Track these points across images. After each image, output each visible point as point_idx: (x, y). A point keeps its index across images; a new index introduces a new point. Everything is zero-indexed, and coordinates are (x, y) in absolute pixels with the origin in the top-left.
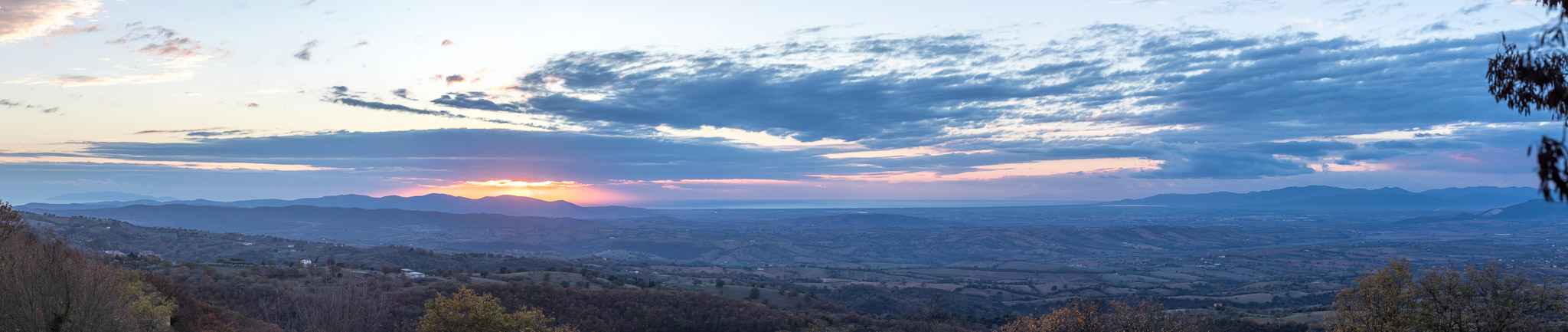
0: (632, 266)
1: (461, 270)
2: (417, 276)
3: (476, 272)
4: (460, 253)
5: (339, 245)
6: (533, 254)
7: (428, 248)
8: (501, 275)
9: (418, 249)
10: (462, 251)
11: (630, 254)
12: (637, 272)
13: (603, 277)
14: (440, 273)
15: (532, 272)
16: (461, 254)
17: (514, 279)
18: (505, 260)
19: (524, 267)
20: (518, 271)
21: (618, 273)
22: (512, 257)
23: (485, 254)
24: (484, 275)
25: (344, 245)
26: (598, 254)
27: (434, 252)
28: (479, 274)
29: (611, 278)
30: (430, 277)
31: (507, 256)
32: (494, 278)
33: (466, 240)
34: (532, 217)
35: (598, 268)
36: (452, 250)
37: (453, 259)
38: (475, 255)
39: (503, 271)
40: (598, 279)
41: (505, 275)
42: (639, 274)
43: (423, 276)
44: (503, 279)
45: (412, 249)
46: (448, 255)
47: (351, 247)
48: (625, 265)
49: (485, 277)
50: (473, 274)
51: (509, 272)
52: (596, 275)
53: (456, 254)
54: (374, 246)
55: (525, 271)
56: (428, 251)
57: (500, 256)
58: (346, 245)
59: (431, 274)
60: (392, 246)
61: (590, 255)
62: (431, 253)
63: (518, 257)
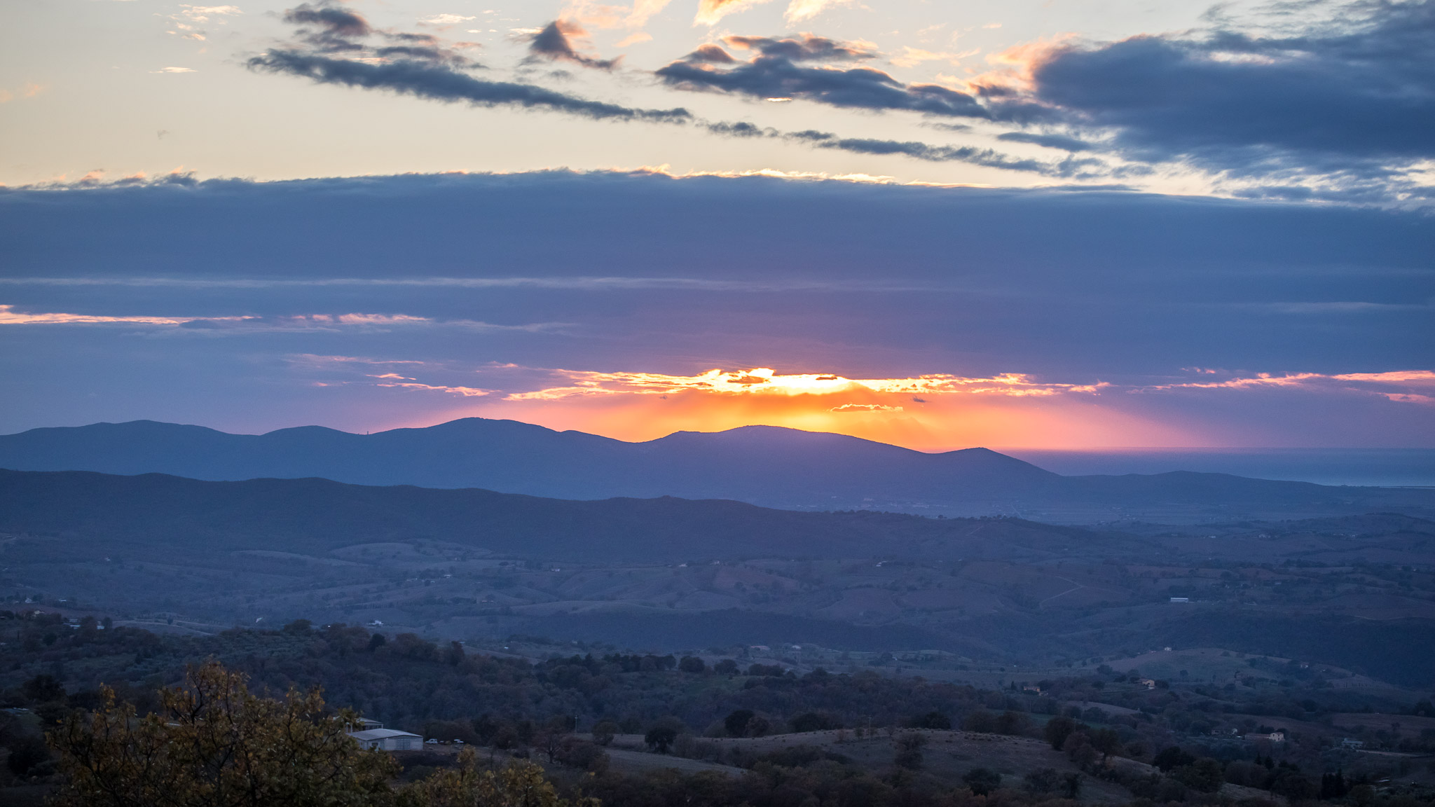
0: (1258, 711)
1: (570, 724)
2: (390, 746)
3: (628, 728)
4: (568, 654)
5: (87, 622)
6: (861, 659)
7: (443, 634)
8: (728, 743)
9: (402, 637)
10: (581, 646)
11: (1253, 663)
12: (1276, 737)
13: (1136, 753)
14: (485, 733)
15: (850, 733)
16: (575, 660)
17: (776, 758)
18: (749, 685)
19: (819, 711)
20: (798, 727)
21: (1201, 740)
22: (777, 671)
23: (669, 660)
24: (660, 740)
25: (107, 622)
26: (1122, 665)
27: (468, 650)
28: (639, 739)
29: (1168, 759)
30: (446, 750)
31: (757, 670)
32: (701, 753)
33: (598, 605)
34: (863, 515)
35: (1118, 719)
36: (542, 641)
37: (541, 678)
38: (631, 664)
39: (737, 724)
40: (1116, 761)
41: (744, 742)
42: (1285, 746)
43: (417, 744)
44: (737, 758)
45: (378, 640)
46: (522, 664)
47: (134, 631)
48: (1229, 709)
49: (663, 750)
50: (618, 738)
51: (762, 730)
52: (1107, 744)
53: (554, 661)
54: (228, 627)
55: (824, 725)
56: (440, 646)
57: (728, 668)
58: (117, 623)
59: (447, 736)
60: (299, 628)
61: (1092, 668)
62: (455, 657)
63: (803, 671)
